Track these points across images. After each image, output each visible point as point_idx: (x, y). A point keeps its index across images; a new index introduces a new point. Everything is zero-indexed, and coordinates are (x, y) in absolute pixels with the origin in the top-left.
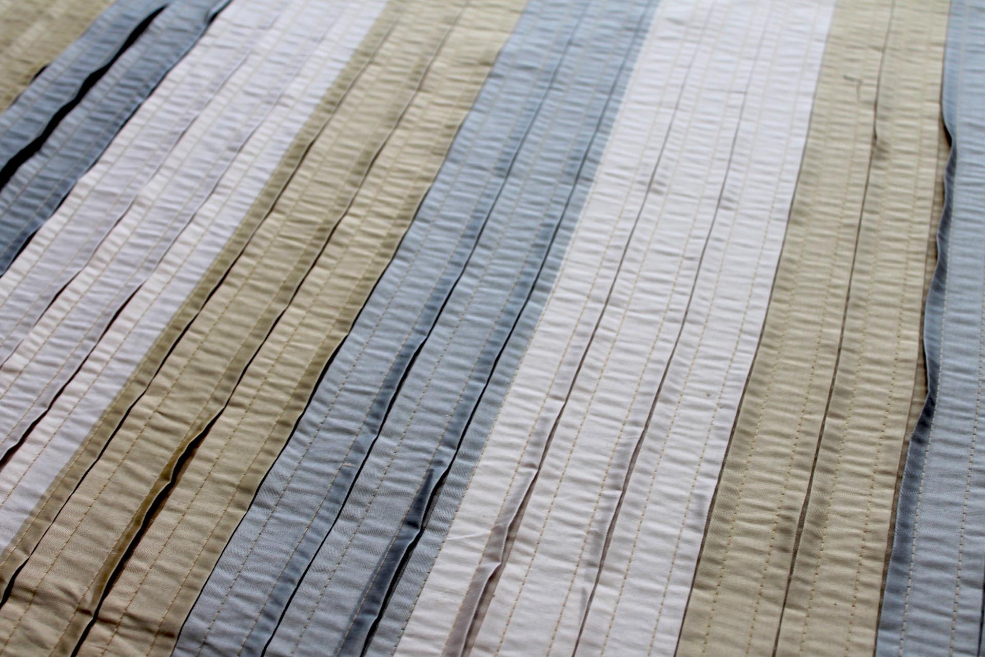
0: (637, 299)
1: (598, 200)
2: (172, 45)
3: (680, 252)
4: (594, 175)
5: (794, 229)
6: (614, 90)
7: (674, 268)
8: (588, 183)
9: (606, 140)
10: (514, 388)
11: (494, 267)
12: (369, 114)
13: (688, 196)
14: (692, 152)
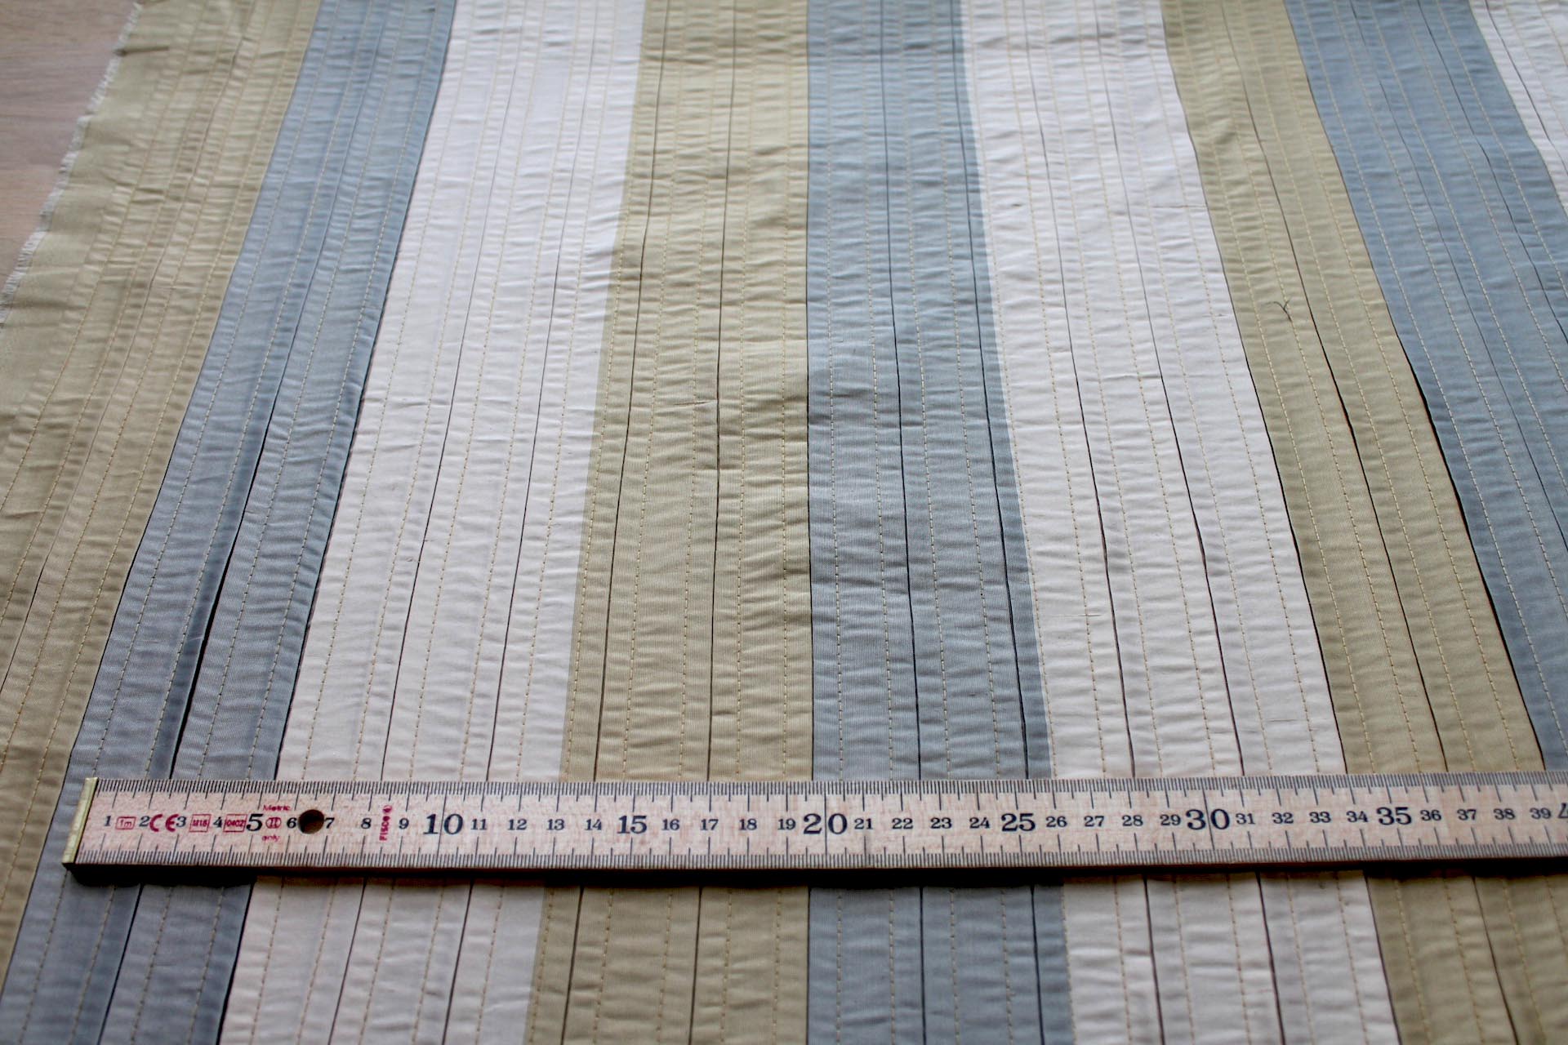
0: (1167, 755)
1: (1049, 601)
2: (318, 462)
3: (1188, 662)
4: (1025, 561)
5: (1315, 584)
6: (990, 408)
7: (1191, 690)
8: (1023, 575)
9: (1015, 496)
10: (1074, 953)
11: (957, 751)
12: (667, 524)
13: (1158, 565)
14: (1133, 490)
